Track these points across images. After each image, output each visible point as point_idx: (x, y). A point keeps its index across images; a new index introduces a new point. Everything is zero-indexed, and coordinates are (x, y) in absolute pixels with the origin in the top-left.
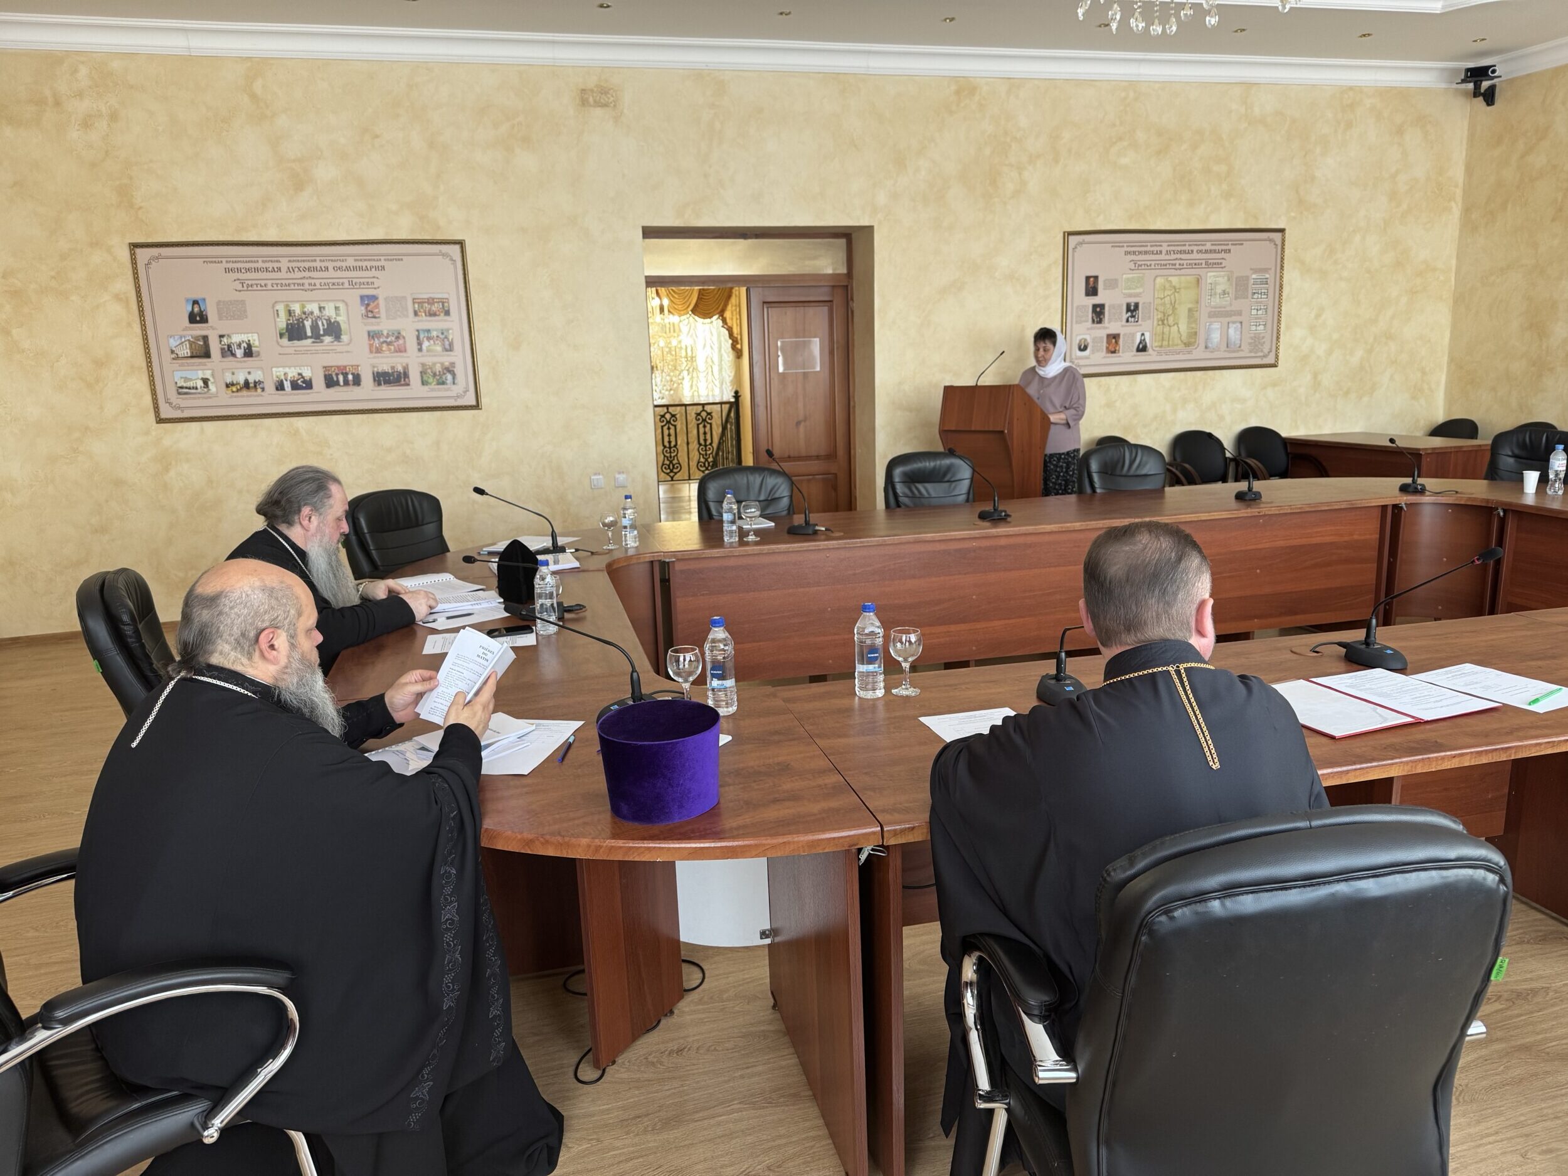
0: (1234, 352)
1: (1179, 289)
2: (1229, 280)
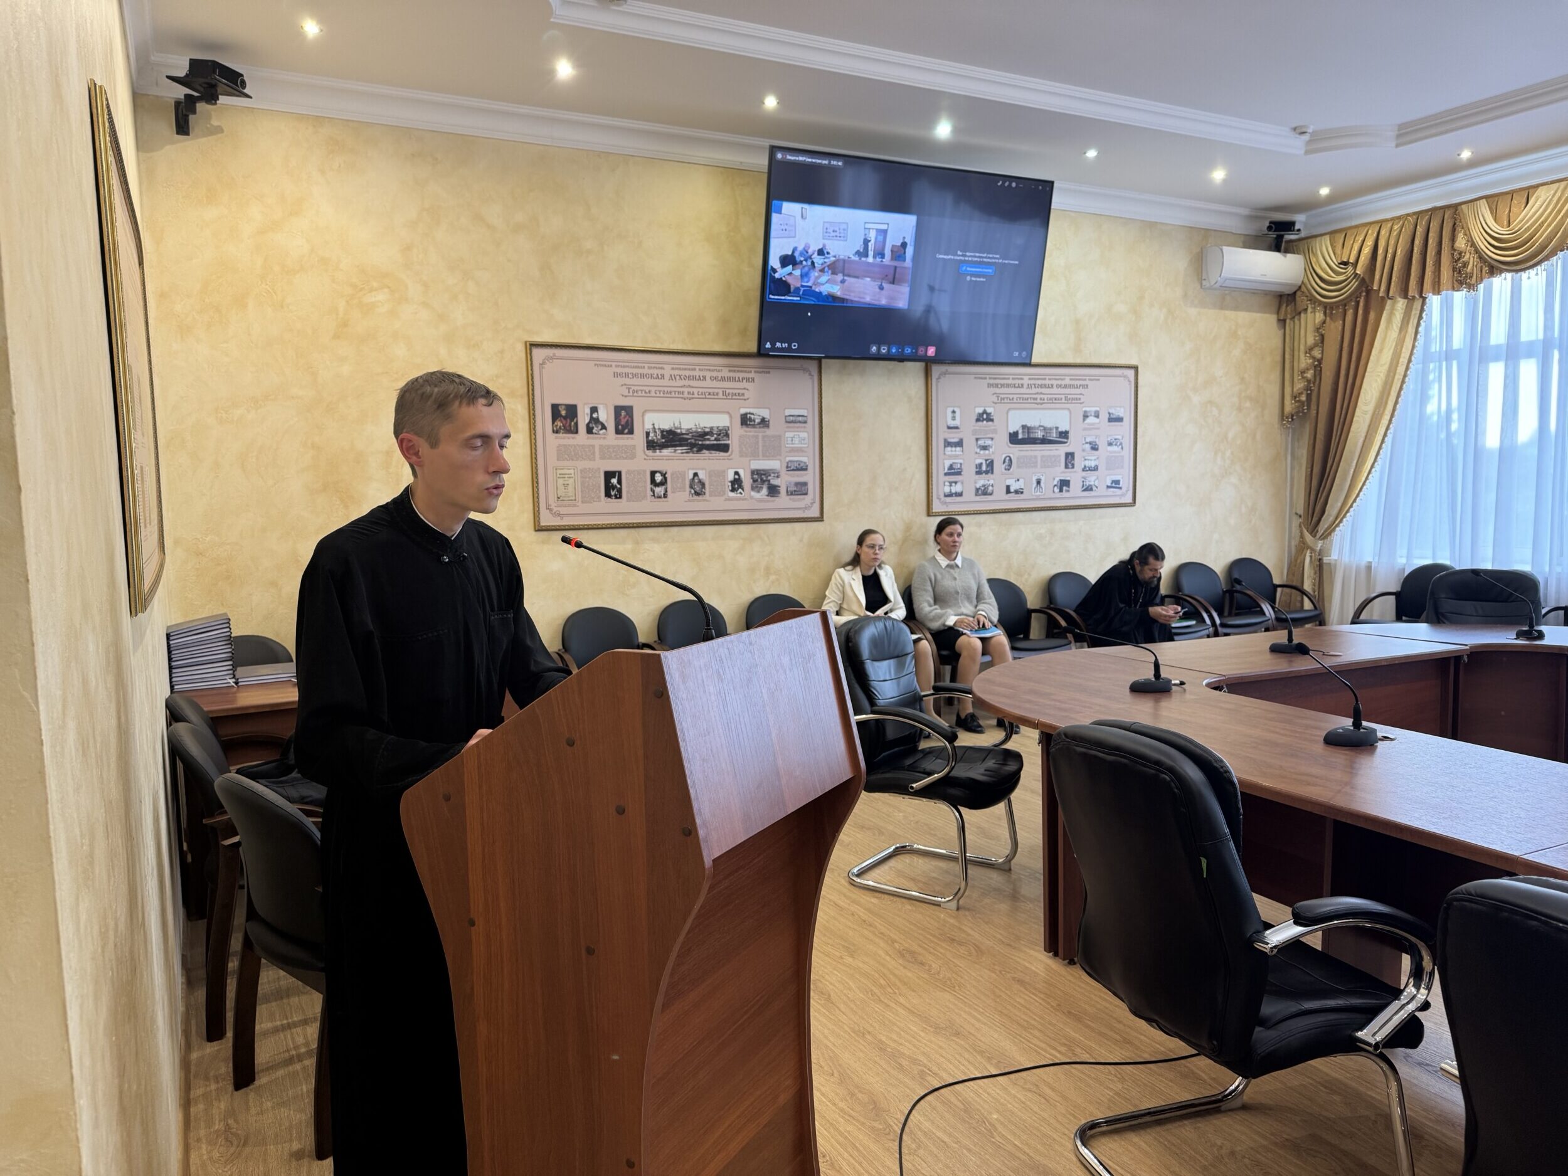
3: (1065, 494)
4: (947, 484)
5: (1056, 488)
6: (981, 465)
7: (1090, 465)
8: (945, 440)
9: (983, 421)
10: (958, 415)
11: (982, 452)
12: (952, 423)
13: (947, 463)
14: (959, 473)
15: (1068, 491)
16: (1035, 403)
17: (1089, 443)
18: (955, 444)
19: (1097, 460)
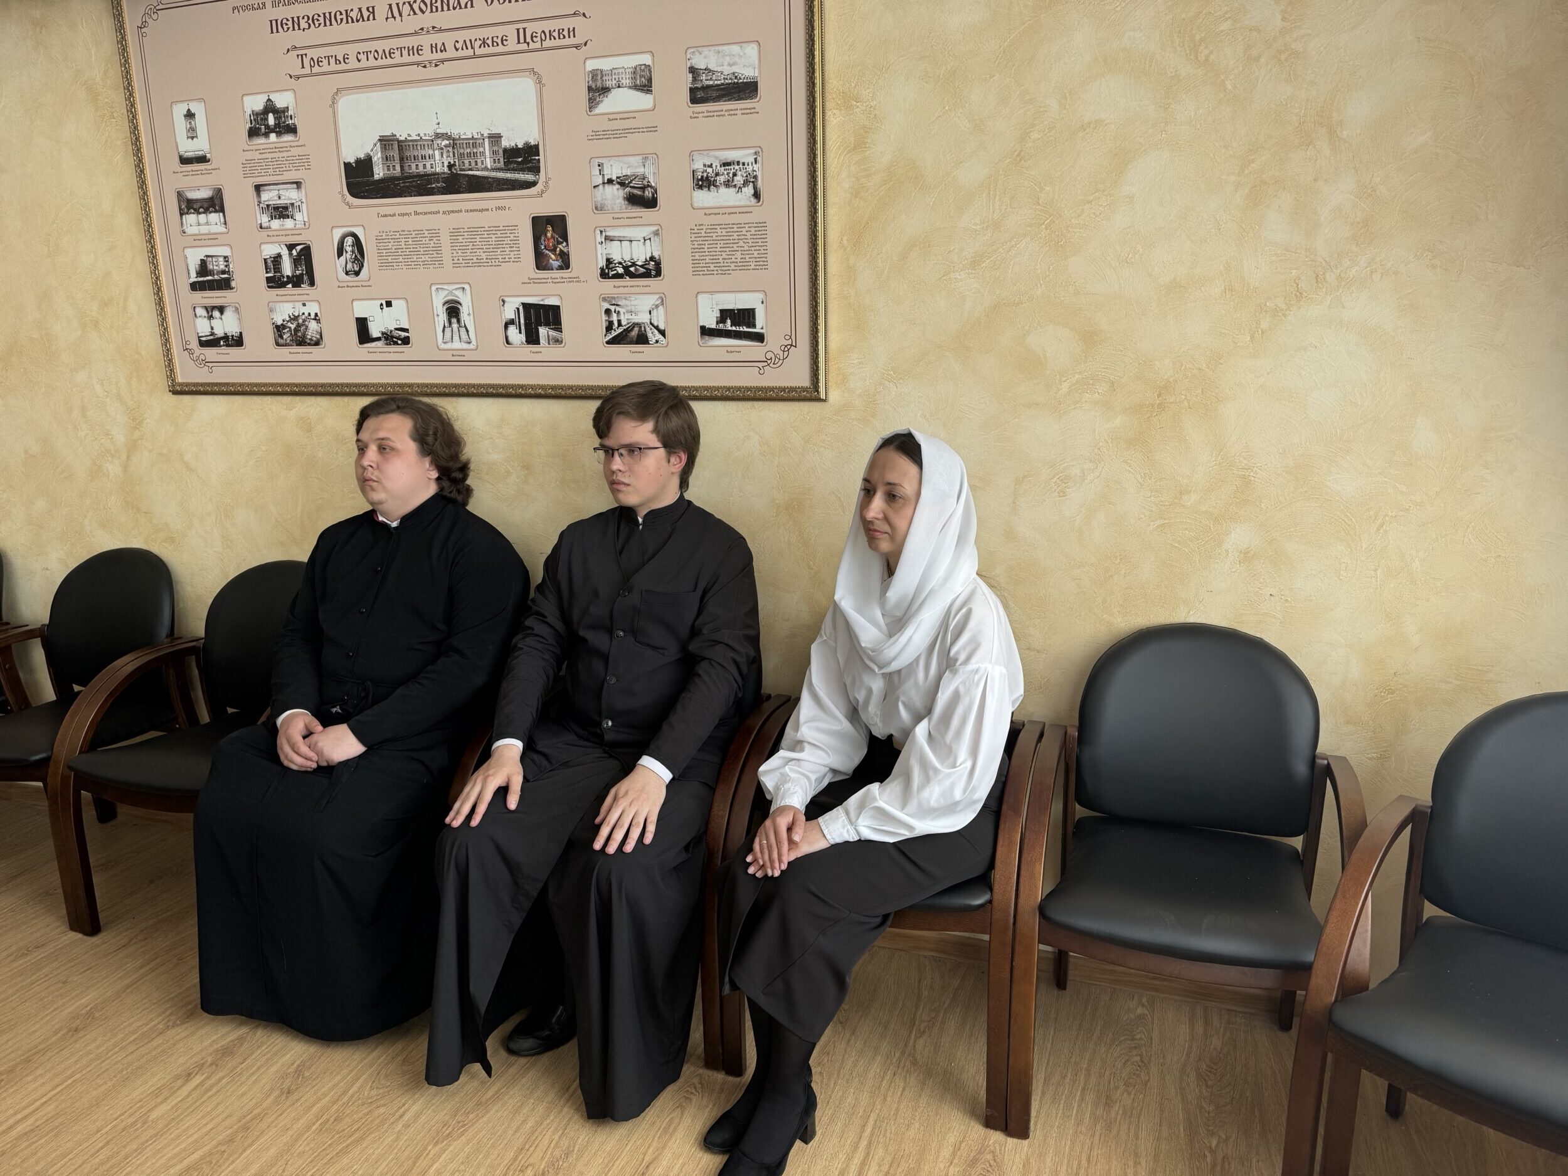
3: (545, 351)
4: (201, 312)
5: (512, 330)
6: (277, 259)
7: (627, 258)
8: (180, 194)
9: (266, 135)
10: (200, 121)
11: (276, 224)
12: (189, 148)
13: (194, 257)
14: (224, 284)
15: (558, 341)
16: (418, 64)
17: (618, 183)
18: (206, 205)
19: (656, 241)
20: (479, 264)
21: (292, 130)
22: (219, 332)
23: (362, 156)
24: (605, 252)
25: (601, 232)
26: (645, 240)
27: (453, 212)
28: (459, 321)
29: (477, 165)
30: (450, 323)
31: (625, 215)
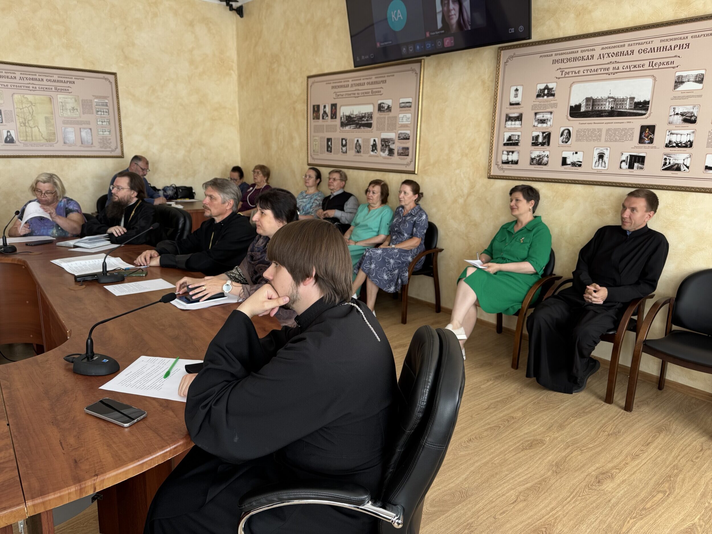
0: (88, 147)
1: (35, 103)
2: (76, 101)
3: (635, 171)
4: (505, 153)
5: (623, 164)
6: (537, 137)
7: (678, 140)
8: (507, 115)
9: (543, 97)
10: (520, 93)
11: (540, 125)
12: (513, 100)
13: (507, 135)
14: (516, 144)
15: (641, 168)
16: (607, 74)
17: (681, 115)
18: (515, 119)
19: (692, 135)
20: (616, 141)
21: (553, 95)
22: (510, 159)
23: (578, 104)
24: (669, 138)
25: (669, 131)
26: (688, 134)
27: (609, 123)
28: (602, 160)
29: (622, 107)
30: (599, 160)
31: (681, 126)
